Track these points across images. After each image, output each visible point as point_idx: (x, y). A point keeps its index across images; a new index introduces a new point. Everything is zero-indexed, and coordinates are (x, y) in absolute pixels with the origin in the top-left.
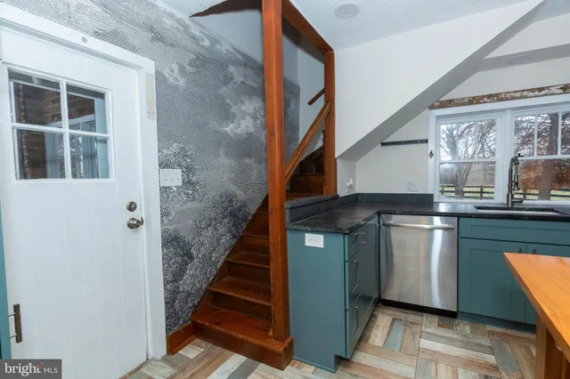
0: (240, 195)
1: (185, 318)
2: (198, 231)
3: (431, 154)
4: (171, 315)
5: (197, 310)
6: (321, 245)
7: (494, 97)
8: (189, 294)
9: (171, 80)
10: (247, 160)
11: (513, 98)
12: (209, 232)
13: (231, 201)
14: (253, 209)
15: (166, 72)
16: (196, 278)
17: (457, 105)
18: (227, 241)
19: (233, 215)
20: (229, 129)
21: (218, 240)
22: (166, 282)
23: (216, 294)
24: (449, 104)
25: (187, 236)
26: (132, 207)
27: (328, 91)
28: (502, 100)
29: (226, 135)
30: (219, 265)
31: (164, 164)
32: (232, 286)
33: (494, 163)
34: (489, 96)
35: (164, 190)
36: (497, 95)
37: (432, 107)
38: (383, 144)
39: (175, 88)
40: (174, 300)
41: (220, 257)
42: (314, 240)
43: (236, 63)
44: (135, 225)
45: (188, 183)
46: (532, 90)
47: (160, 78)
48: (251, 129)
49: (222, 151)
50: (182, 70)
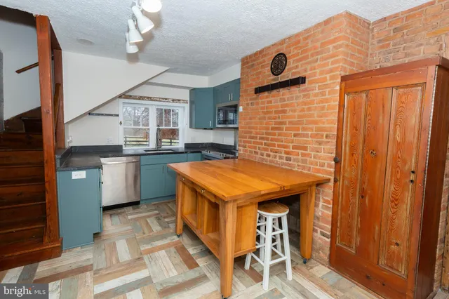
3: (121, 123)
6: (84, 176)
7: (149, 98)
17: (133, 99)
24: (129, 97)
28: (152, 100)
33: (149, 129)
34: (148, 98)
36: (150, 98)
37: (121, 97)
38: (90, 114)
42: (79, 175)
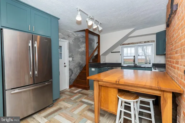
0: (82, 62)
1: (72, 83)
2: (74, 68)
4: (70, 82)
5: (74, 82)
6: (94, 70)
7: (133, 43)
8: (72, 79)
9: (71, 43)
10: (83, 56)
11: (136, 44)
12: (76, 69)
13: (80, 63)
14: (84, 65)
15: (70, 42)
16: (74, 77)
17: (125, 45)
18: (79, 71)
19: (80, 66)
20: (80, 50)
21: (77, 70)
22: (69, 76)
23: (77, 80)
24: (124, 44)
25: (72, 69)
26: (65, 64)
27: (99, 42)
29: (79, 51)
30: (77, 75)
31: (69, 57)
32: (80, 79)
34: (131, 43)
35: (69, 61)
37: (121, 45)
38: (112, 52)
39: (71, 44)
40: (70, 80)
41: (78, 74)
42: (93, 69)
43: (81, 37)
44: (65, 66)
45: (73, 60)
46: (139, 42)
47: (69, 43)
48: (84, 50)
49: (78, 54)
50: (72, 41)
